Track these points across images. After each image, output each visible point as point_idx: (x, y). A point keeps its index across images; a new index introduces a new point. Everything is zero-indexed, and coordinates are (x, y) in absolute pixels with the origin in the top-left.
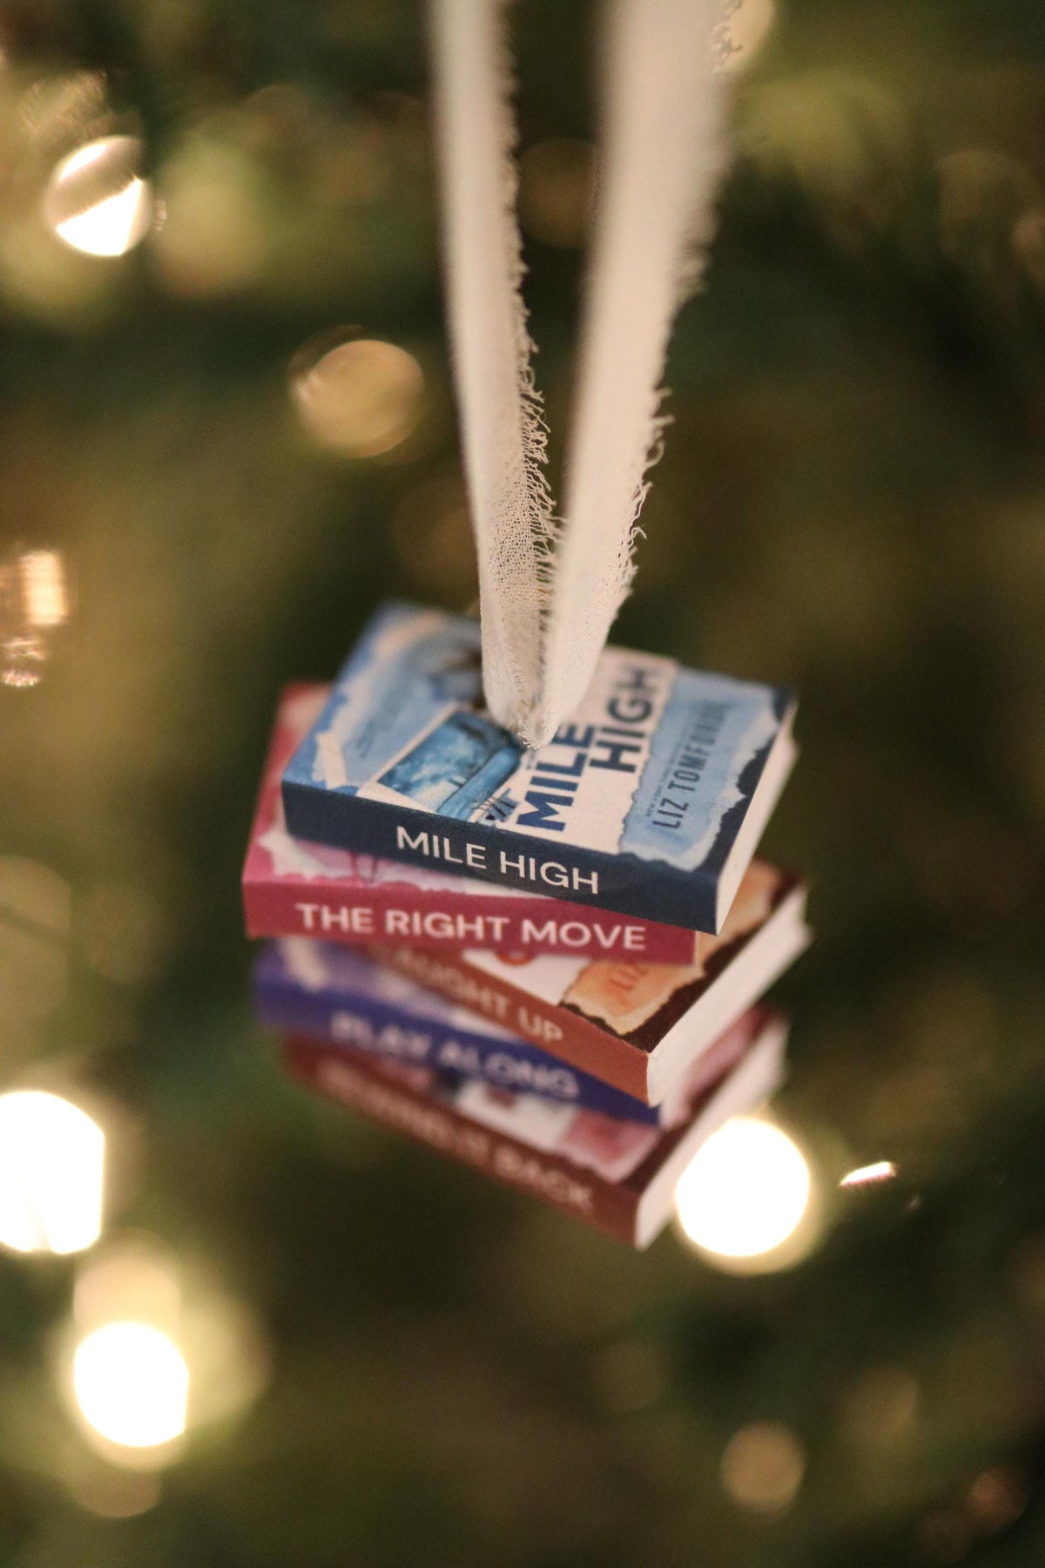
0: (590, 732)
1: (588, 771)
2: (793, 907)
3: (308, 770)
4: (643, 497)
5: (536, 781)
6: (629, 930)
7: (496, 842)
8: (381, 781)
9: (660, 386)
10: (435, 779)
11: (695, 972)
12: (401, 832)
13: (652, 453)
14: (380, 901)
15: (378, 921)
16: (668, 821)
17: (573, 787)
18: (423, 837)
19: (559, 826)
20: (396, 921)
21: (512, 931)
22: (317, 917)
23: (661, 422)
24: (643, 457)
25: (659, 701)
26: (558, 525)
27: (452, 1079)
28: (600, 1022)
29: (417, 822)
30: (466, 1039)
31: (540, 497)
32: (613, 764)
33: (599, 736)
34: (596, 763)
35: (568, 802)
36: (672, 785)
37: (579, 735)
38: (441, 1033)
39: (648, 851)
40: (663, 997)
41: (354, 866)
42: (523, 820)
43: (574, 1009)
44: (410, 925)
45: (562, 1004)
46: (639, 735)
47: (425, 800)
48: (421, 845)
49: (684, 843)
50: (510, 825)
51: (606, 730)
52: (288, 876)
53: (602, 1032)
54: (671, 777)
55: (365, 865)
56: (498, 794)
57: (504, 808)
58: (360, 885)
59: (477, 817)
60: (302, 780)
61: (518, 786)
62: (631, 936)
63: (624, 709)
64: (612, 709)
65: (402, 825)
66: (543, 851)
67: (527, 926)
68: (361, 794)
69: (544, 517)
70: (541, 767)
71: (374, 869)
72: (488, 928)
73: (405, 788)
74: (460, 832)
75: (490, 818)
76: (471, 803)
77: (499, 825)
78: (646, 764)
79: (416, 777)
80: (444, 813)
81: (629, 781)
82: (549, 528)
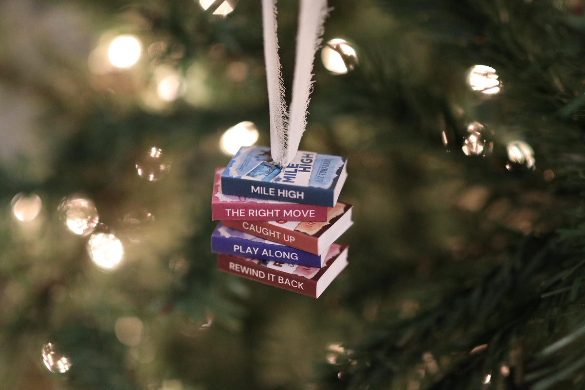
0: (297, 165)
1: (298, 172)
2: (350, 212)
3: (228, 174)
4: (308, 103)
5: (285, 174)
6: (311, 211)
7: (277, 187)
8: (247, 175)
9: (312, 73)
10: (260, 175)
11: (328, 223)
12: (253, 187)
13: (311, 90)
14: (246, 207)
15: (247, 213)
16: (321, 180)
17: (295, 175)
18: (258, 188)
19: (293, 182)
20: (251, 212)
21: (281, 213)
22: (231, 212)
23: (313, 82)
24: (309, 92)
25: (313, 160)
26: (288, 112)
27: (265, 260)
28: (305, 233)
29: (256, 184)
30: (268, 247)
31: (284, 105)
32: (304, 170)
33: (299, 166)
34: (299, 171)
35: (294, 178)
36: (320, 174)
37: (295, 166)
38: (262, 247)
39: (316, 185)
40: (321, 228)
41: (240, 199)
42: (284, 181)
43: (298, 231)
44: (255, 214)
45: (295, 230)
46: (311, 165)
47: (259, 178)
48: (257, 191)
49: (325, 184)
50: (281, 182)
51: (301, 165)
52: (223, 201)
53: (306, 236)
54: (319, 173)
55: (243, 199)
56: (277, 177)
57: (279, 179)
58: (242, 203)
59: (272, 181)
60: (227, 176)
61: (282, 175)
62: (311, 213)
63: (305, 161)
64: (302, 161)
65: (253, 185)
66: (289, 188)
67: (285, 211)
68: (242, 178)
69: (285, 110)
70: (286, 172)
71: (245, 199)
72: (275, 213)
73: (253, 176)
74: (267, 185)
75: (275, 181)
76: (270, 178)
77: (278, 182)
78: (312, 170)
79: (256, 174)
80: (264, 181)
81: (309, 174)
82: (286, 113)
